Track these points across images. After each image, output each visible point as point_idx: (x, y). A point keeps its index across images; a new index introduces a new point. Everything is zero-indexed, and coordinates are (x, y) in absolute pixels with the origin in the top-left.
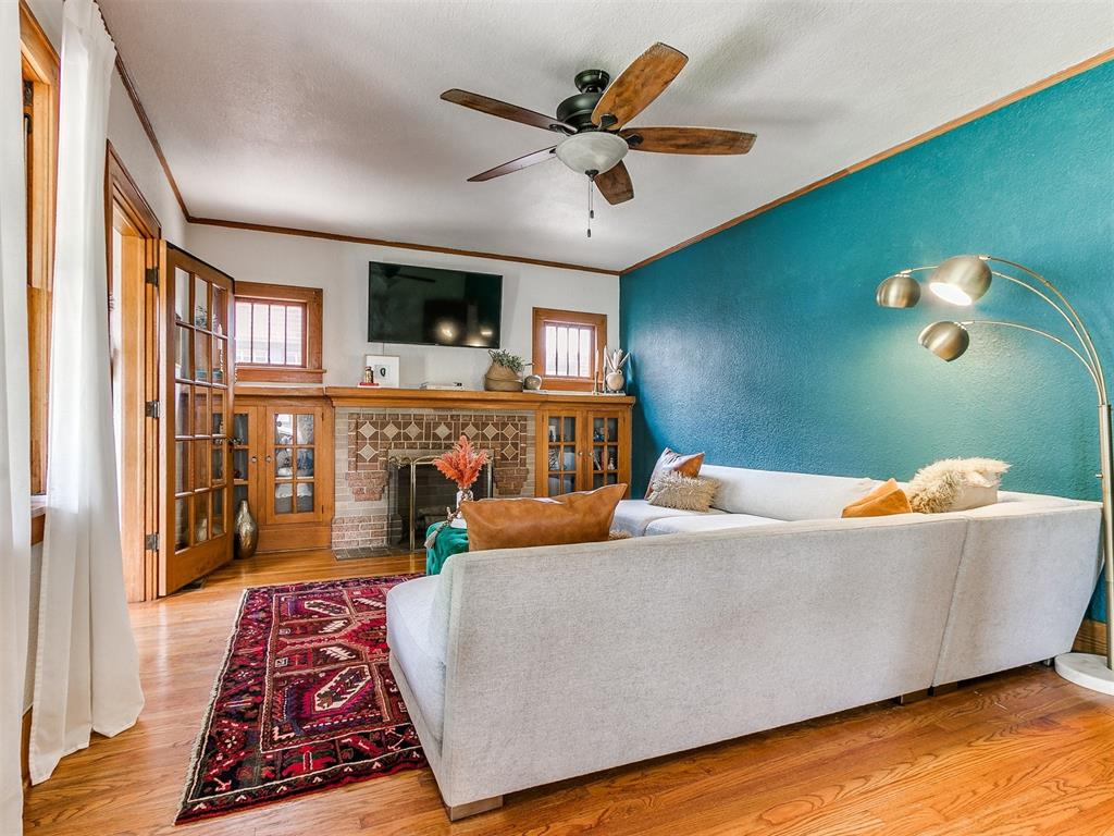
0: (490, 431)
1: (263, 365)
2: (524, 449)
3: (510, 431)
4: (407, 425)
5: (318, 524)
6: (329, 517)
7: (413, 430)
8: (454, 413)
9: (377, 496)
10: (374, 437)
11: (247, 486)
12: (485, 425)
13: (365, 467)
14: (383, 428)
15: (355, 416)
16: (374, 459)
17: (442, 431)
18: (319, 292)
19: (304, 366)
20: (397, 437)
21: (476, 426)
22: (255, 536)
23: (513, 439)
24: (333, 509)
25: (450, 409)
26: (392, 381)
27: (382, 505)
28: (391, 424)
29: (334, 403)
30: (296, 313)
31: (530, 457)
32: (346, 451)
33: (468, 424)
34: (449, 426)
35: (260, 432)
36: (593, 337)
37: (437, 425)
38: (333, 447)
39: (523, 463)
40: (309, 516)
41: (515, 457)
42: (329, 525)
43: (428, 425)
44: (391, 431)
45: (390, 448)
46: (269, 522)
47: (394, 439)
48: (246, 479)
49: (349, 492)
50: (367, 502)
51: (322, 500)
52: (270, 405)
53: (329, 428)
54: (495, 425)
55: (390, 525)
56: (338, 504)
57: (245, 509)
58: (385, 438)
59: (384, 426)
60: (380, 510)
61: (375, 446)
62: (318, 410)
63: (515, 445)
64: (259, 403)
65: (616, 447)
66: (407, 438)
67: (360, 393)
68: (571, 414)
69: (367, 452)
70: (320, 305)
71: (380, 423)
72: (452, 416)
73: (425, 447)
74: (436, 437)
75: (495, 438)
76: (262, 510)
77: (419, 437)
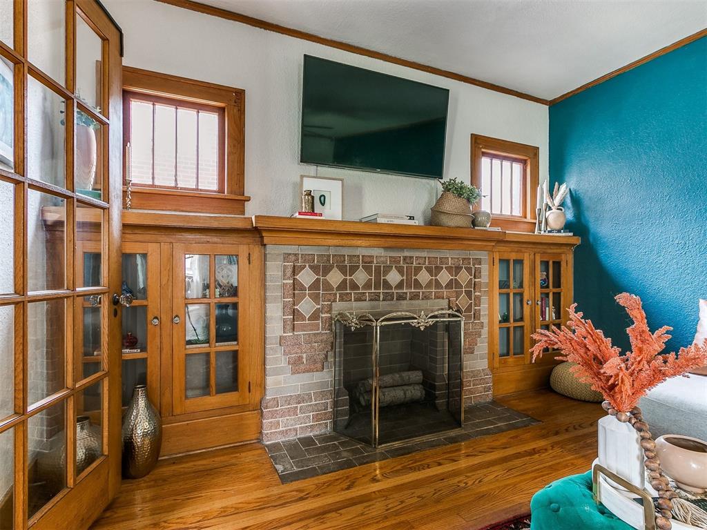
0: (444, 277)
1: (168, 187)
2: (478, 298)
3: (464, 277)
4: (353, 269)
5: (242, 408)
6: (258, 399)
7: (361, 277)
8: (407, 254)
9: (319, 365)
10: (315, 285)
11: (144, 360)
12: (439, 269)
13: (303, 328)
14: (325, 274)
15: (293, 258)
16: (315, 316)
17: (394, 277)
18: (239, 95)
19: (221, 190)
20: (342, 286)
21: (429, 270)
22: (157, 438)
23: (467, 286)
24: (263, 386)
25: (401, 249)
26: (333, 211)
27: (326, 377)
28: (335, 269)
29: (266, 241)
30: (210, 120)
31: (484, 308)
32: (280, 305)
33: (420, 268)
34: (400, 270)
35: (164, 282)
36: (525, 171)
37: (387, 269)
38: (264, 300)
39: (477, 316)
40: (230, 398)
41: (469, 309)
42: (259, 408)
43: (378, 269)
44: (335, 277)
45: (335, 301)
46: (177, 411)
47: (339, 288)
48: (144, 349)
49: (283, 363)
50: (307, 374)
51: (248, 373)
52: (179, 241)
53: (256, 273)
54: (449, 269)
55: (336, 404)
56: (270, 380)
57: (142, 402)
58: (328, 286)
59: (327, 270)
60: (322, 384)
61: (316, 298)
62: (243, 250)
63: (469, 294)
64: (163, 238)
65: (559, 293)
66: (354, 286)
67: (301, 226)
68: (519, 257)
69: (306, 306)
70: (242, 112)
71: (322, 268)
72: (405, 258)
73: (375, 298)
74: (387, 285)
75: (449, 285)
76: (168, 394)
77: (368, 285)
